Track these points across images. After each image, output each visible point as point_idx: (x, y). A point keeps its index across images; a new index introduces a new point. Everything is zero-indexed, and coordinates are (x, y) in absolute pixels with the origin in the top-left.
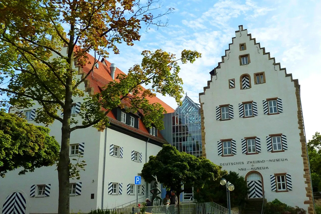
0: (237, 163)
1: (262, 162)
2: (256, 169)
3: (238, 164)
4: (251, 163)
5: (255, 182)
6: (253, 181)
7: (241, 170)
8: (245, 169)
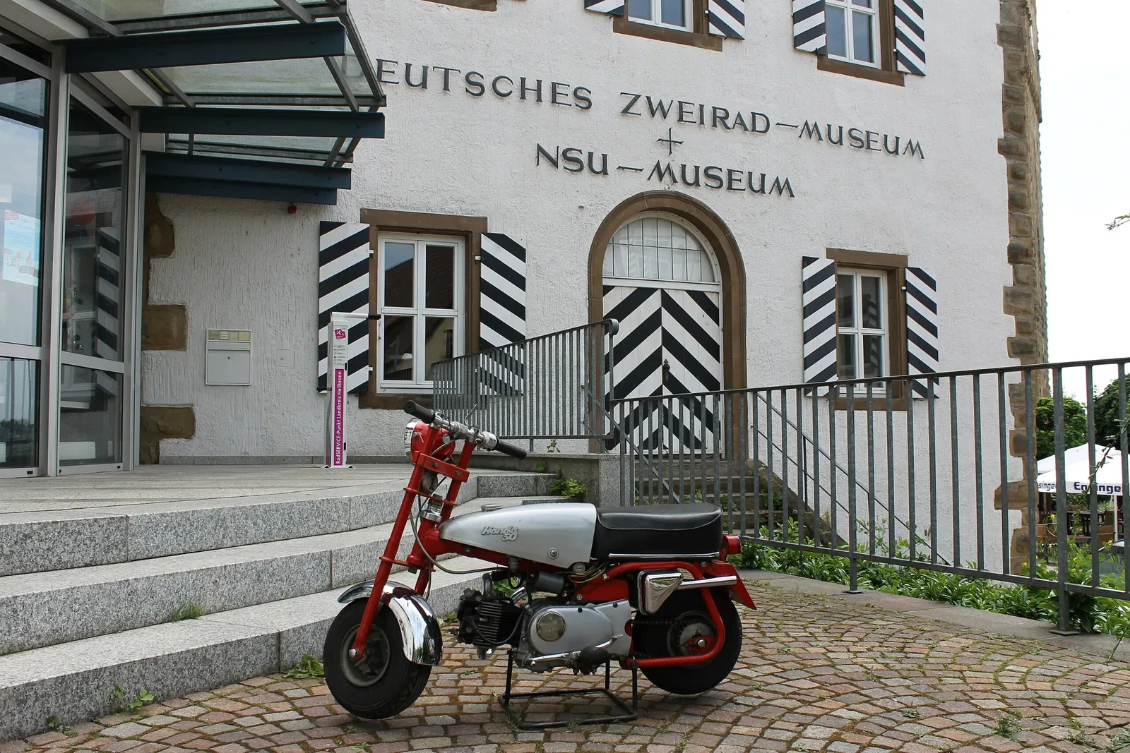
0: (531, 84)
1: (748, 123)
2: (697, 183)
3: (531, 96)
4: (653, 114)
5: (668, 303)
6: (651, 291)
7: (561, 163)
8: (597, 166)
